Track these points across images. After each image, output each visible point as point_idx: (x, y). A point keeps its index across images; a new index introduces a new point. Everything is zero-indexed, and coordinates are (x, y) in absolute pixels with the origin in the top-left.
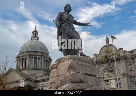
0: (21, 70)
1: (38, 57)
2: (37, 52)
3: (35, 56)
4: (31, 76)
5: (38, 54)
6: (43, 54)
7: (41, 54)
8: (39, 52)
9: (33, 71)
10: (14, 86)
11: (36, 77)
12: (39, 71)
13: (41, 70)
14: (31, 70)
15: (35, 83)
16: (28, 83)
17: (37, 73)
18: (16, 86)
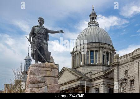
0: (77, 68)
1: (95, 49)
2: (93, 43)
3: (90, 49)
4: (86, 74)
5: (94, 45)
6: (100, 45)
7: (98, 45)
8: (96, 43)
9: (90, 68)
10: (68, 88)
11: (91, 75)
12: (97, 66)
13: (99, 66)
14: (87, 67)
15: (91, 82)
16: (80, 83)
17: (95, 70)
18: (70, 87)
